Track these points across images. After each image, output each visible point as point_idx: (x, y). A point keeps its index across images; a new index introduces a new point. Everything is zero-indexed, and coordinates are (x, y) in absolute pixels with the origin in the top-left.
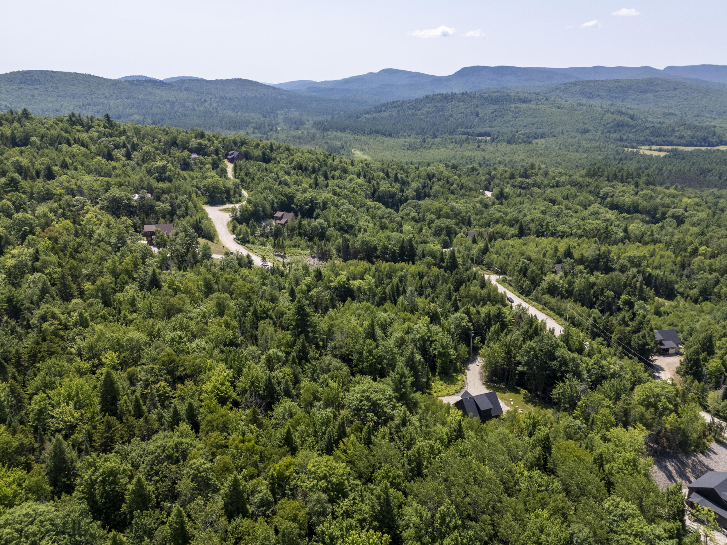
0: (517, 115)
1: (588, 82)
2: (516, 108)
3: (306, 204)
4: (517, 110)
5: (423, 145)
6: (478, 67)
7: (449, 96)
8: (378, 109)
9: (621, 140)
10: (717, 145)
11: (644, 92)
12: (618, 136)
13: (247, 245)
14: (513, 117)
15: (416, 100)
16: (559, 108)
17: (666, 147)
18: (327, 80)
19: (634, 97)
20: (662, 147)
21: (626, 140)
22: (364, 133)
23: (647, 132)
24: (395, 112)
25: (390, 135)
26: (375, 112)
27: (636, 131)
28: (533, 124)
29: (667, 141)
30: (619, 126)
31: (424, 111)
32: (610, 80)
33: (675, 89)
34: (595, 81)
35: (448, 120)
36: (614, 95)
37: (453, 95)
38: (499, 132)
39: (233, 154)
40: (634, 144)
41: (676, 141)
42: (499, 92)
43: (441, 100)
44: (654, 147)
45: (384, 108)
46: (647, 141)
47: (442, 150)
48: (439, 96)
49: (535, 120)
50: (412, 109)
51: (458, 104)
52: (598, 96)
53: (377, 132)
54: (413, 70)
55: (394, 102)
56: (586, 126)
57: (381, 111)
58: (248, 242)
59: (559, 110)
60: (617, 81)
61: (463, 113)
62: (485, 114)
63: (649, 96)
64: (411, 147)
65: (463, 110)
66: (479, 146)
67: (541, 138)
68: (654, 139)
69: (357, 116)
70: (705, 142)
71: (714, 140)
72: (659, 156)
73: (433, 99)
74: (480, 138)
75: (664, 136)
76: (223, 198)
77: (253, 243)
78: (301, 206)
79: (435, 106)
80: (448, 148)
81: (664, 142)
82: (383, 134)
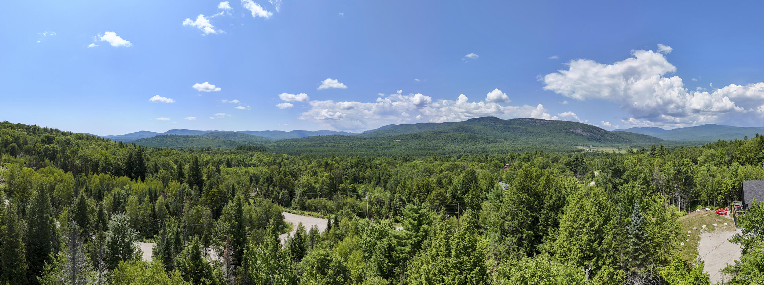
0: (193, 142)
2: (191, 139)
8: (137, 141)
19: (231, 137)
30: (231, 144)
31: (156, 141)
35: (166, 143)
36: (225, 137)
37: (167, 135)
45: (140, 140)
48: (162, 136)
49: (200, 143)
50: (151, 140)
51: (169, 138)
52: (220, 137)
55: (144, 138)
56: (220, 145)
59: (208, 140)
62: (180, 142)
63: (236, 137)
65: (172, 141)
73: (159, 137)
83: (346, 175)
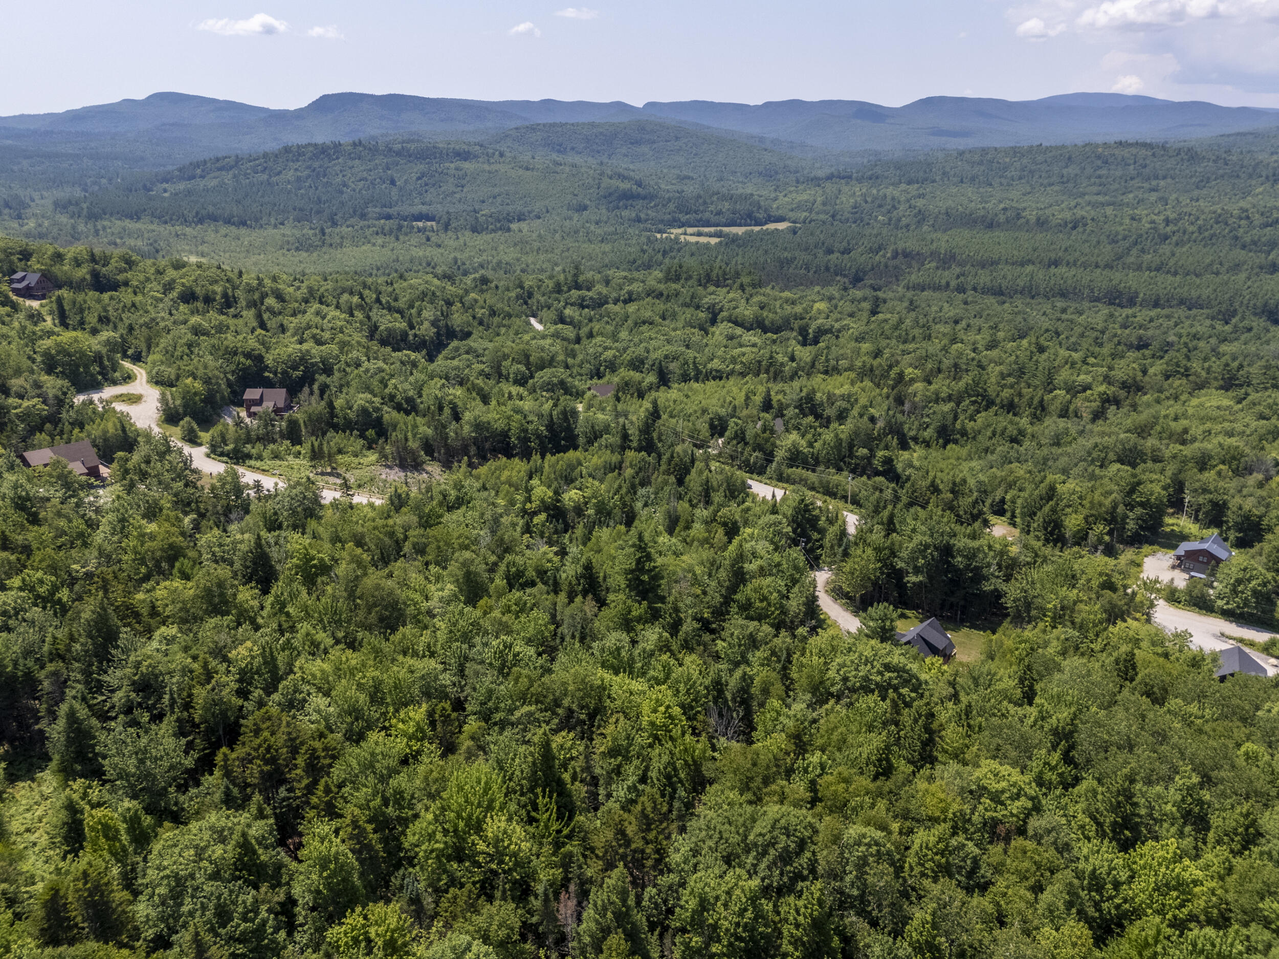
0: (464, 182)
1: (551, 125)
2: (457, 169)
3: (295, 368)
4: (460, 173)
5: (323, 241)
6: (351, 94)
7: (329, 147)
8: (189, 172)
9: (639, 220)
10: (766, 223)
11: (637, 143)
12: (634, 215)
13: (248, 462)
14: (457, 186)
15: (265, 155)
16: (527, 169)
17: (706, 230)
18: (26, 113)
19: (624, 150)
20: (701, 229)
21: (646, 220)
22: (186, 222)
23: (672, 206)
24: (228, 178)
25: (244, 223)
26: (181, 179)
27: (655, 206)
28: (495, 197)
29: (701, 220)
30: (627, 197)
31: (290, 175)
32: (584, 124)
33: (677, 138)
34: (562, 125)
35: (342, 192)
36: (595, 147)
37: (337, 146)
38: (448, 213)
39: (23, 278)
40: (661, 226)
41: (714, 219)
42: (413, 141)
43: (315, 157)
44: (690, 230)
45: (199, 171)
46: (675, 220)
47: (364, 247)
48: (311, 149)
49: (497, 190)
50: (263, 171)
51: (350, 163)
52: (573, 149)
53: (214, 218)
54: (221, 98)
55: (218, 160)
56: (579, 198)
57: (194, 177)
58: (249, 456)
59: (529, 173)
60: (593, 125)
61: (366, 179)
62: (406, 181)
63: (645, 149)
64: (302, 246)
65: (365, 174)
66: (428, 239)
67: (519, 220)
68: (684, 218)
69: (145, 187)
70: (750, 219)
71: (761, 215)
72: (709, 243)
73: (299, 155)
74: (420, 224)
75: (696, 212)
76: (92, 375)
77: (260, 458)
78: (284, 373)
79: (309, 167)
80: (374, 245)
81: (698, 221)
82: (228, 222)
83: (928, 416)
